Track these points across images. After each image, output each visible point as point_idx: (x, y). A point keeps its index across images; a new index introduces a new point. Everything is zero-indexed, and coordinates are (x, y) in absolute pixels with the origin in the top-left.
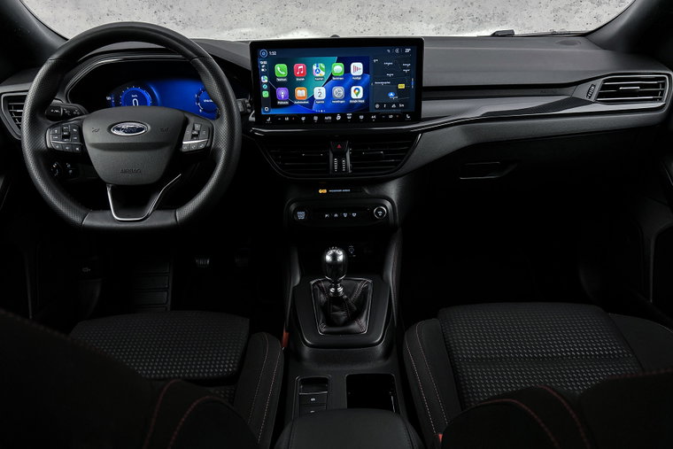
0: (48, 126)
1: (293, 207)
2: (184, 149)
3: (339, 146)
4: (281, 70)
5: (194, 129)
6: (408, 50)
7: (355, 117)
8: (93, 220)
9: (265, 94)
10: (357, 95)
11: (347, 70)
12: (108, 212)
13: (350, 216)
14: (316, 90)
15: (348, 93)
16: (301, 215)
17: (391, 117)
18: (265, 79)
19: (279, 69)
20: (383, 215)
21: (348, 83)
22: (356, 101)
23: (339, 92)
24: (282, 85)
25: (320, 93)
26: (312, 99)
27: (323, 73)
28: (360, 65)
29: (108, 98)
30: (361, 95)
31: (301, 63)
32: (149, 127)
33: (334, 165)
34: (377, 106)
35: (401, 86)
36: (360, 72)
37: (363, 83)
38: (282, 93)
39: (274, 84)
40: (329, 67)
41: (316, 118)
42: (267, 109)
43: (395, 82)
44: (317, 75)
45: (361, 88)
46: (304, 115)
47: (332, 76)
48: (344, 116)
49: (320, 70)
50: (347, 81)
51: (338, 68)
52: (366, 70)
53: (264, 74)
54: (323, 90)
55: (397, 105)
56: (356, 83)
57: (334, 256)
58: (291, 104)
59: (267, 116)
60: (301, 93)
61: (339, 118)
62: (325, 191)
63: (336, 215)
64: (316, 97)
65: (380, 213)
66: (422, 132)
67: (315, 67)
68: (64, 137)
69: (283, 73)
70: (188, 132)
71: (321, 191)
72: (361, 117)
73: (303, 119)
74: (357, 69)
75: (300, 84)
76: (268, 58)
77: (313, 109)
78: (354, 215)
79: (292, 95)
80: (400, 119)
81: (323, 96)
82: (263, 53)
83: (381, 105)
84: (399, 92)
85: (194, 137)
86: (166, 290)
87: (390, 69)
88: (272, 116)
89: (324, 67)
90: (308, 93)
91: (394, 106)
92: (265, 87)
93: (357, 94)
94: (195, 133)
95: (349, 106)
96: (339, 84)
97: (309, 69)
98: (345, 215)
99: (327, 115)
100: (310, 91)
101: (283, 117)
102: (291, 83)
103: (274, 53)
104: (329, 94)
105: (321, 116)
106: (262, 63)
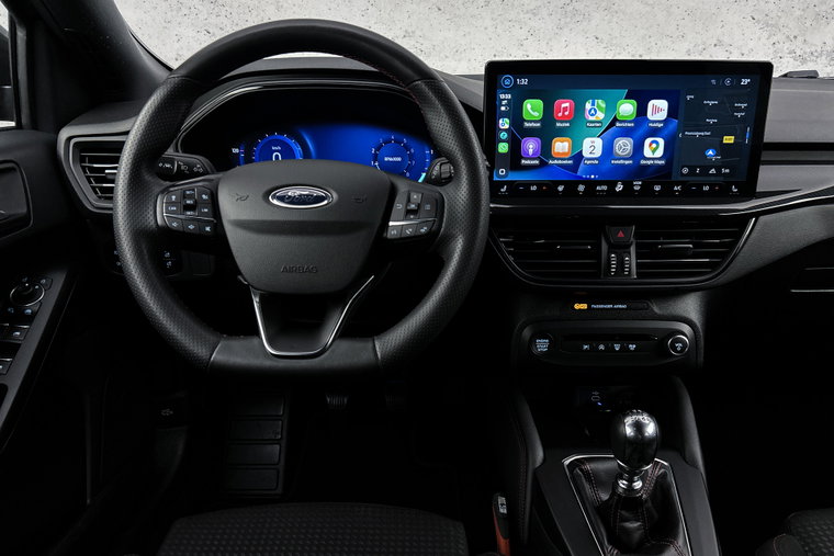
0: (158, 190)
1: (527, 333)
2: (392, 234)
3: (621, 234)
4: (533, 109)
5: (409, 201)
6: (745, 81)
7: (647, 187)
8: (228, 353)
9: (503, 148)
10: (654, 152)
11: (642, 111)
12: (255, 341)
13: (624, 349)
14: (587, 143)
15: (639, 148)
16: (542, 345)
17: (706, 188)
18: (504, 123)
19: (529, 106)
20: (683, 348)
21: (641, 132)
22: (649, 162)
23: (624, 146)
24: (531, 133)
25: (592, 147)
26: (578, 157)
27: (600, 115)
28: (663, 104)
29: (236, 151)
30: (660, 153)
31: (565, 97)
32: (335, 196)
33: (609, 264)
34: (685, 171)
35: (729, 140)
36: (663, 115)
37: (666, 132)
38: (531, 146)
39: (519, 131)
40: (611, 106)
41: (581, 188)
42: (502, 172)
43: (719, 132)
44: (591, 118)
45: (661, 141)
46: (560, 183)
47: (615, 120)
48: (628, 185)
49: (596, 110)
50: (640, 128)
51: (627, 108)
52: (672, 113)
53: (504, 115)
54: (599, 143)
55: (718, 169)
56: (654, 132)
57: (639, 427)
58: (543, 164)
59: (502, 184)
60: (561, 146)
61: (619, 187)
62: (584, 306)
63: (602, 347)
64: (586, 154)
65: (679, 345)
66: (757, 215)
67: (588, 106)
68: (187, 208)
69: (536, 114)
70: (399, 206)
71: (577, 306)
72: (657, 188)
73: (561, 188)
74: (658, 109)
75: (561, 133)
76: (515, 89)
77: (579, 174)
78: (632, 347)
79: (546, 149)
80: (722, 194)
81: (598, 153)
82: (507, 80)
83: (692, 169)
84: (723, 150)
85: (409, 212)
86: (278, 442)
87: (712, 111)
88: (510, 184)
89: (604, 105)
90: (573, 146)
91: (713, 171)
92: (504, 135)
93: (654, 150)
94: (413, 206)
95: (639, 169)
96: (626, 133)
97: (578, 109)
98: (617, 347)
99: (601, 183)
100: (577, 144)
101: (527, 184)
102: (547, 131)
103: (524, 82)
104: (608, 149)
105: (590, 184)
106: (502, 96)
